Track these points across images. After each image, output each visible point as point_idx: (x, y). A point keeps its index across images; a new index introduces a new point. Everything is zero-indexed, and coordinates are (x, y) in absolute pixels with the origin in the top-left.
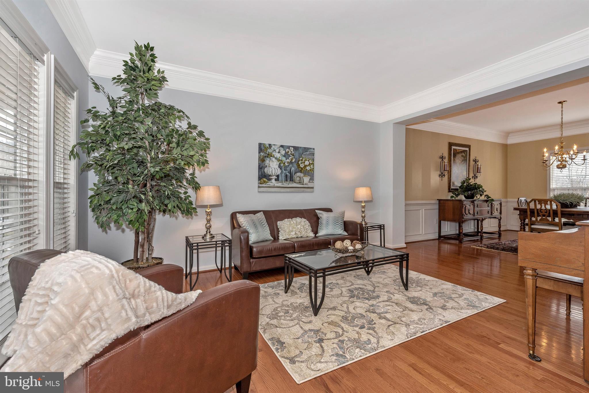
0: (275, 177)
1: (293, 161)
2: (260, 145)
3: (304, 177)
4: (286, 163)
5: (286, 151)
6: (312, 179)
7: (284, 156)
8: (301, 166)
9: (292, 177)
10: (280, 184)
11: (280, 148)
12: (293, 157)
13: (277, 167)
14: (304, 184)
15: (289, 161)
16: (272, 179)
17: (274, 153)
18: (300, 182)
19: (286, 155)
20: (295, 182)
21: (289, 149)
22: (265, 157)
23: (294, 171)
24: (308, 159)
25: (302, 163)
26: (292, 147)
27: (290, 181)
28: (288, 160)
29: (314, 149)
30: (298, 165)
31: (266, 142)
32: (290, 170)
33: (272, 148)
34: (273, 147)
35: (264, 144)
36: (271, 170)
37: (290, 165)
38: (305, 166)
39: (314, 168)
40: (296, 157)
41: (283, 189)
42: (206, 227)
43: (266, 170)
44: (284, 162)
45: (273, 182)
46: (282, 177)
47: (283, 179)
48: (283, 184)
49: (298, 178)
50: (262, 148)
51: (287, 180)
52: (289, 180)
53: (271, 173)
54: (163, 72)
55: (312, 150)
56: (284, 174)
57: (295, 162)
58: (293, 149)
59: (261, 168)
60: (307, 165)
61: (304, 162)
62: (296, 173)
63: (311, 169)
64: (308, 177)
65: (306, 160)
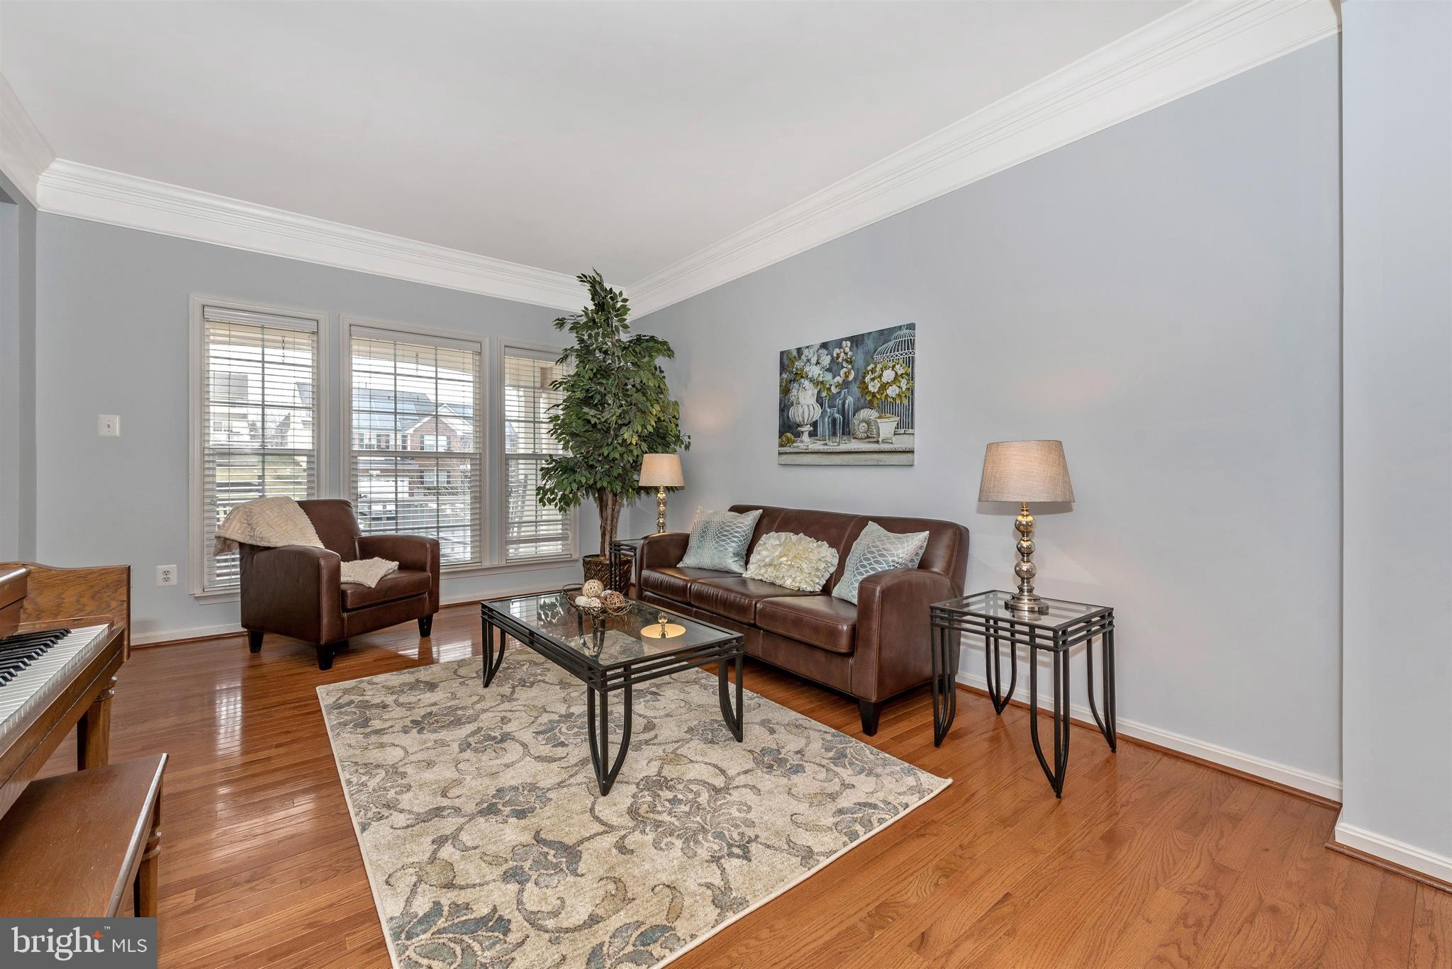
0: (808, 428)
1: (851, 378)
2: (784, 354)
3: (879, 421)
4: (833, 388)
5: (832, 356)
6: (906, 423)
7: (829, 370)
8: (871, 389)
9: (848, 424)
10: (818, 446)
11: (820, 351)
12: (850, 366)
13: (813, 401)
14: (880, 440)
15: (841, 381)
16: (802, 432)
17: (808, 368)
18: (868, 437)
19: (833, 368)
20: (854, 438)
21: (841, 348)
22: (791, 381)
23: (852, 407)
24: (891, 364)
25: (873, 380)
26: (847, 339)
27: (843, 434)
28: (838, 379)
29: (911, 327)
30: (864, 388)
31: (792, 346)
32: (844, 405)
33: (804, 357)
34: (806, 352)
35: (790, 352)
36: (800, 411)
37: (843, 393)
38: (884, 387)
39: (915, 388)
40: (856, 366)
41: (825, 456)
43: (791, 413)
44: (828, 386)
45: (806, 442)
46: (823, 425)
47: (827, 431)
48: (826, 444)
49: (864, 424)
50: (786, 361)
51: (834, 434)
52: (839, 432)
53: (801, 419)
55: (905, 331)
56: (829, 417)
57: (855, 379)
58: (849, 343)
59: (784, 407)
60: (888, 383)
61: (881, 376)
62: (857, 410)
63: (903, 393)
64: (892, 419)
65: (886, 368)
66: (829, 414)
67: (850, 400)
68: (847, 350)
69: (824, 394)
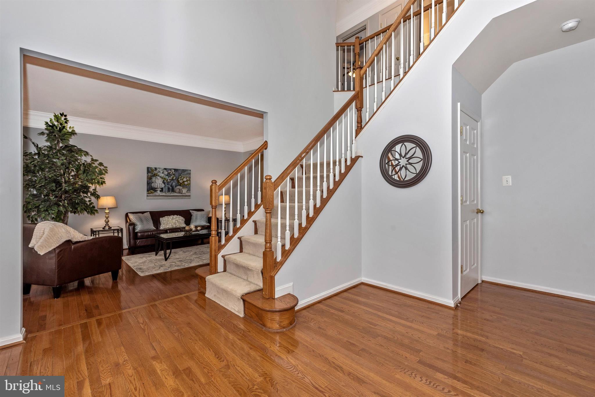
0: (160, 189)
1: (174, 178)
2: (148, 168)
3: (182, 189)
4: (168, 180)
5: (168, 172)
6: (189, 190)
7: (167, 175)
8: (180, 182)
9: (174, 189)
10: (164, 194)
11: (164, 170)
12: (174, 176)
13: (161, 182)
14: (183, 193)
15: (171, 179)
16: (157, 190)
17: (159, 174)
18: (179, 193)
19: (169, 175)
20: (175, 193)
21: (171, 171)
22: (152, 176)
24: (186, 177)
25: (181, 180)
26: (173, 169)
27: (172, 191)
28: (170, 178)
29: (190, 170)
30: (178, 181)
32: (172, 184)
33: (157, 170)
35: (151, 168)
36: (156, 185)
37: (172, 182)
38: (184, 182)
39: (191, 183)
40: (176, 176)
41: (166, 197)
42: (105, 222)
43: (153, 185)
44: (167, 179)
45: (159, 193)
46: (165, 189)
47: (167, 191)
48: (166, 194)
49: (178, 190)
50: (149, 170)
51: (169, 191)
52: (171, 191)
53: (156, 186)
54: (73, 127)
55: (189, 171)
56: (167, 187)
57: (175, 179)
58: (174, 170)
59: (149, 183)
61: (183, 179)
62: (176, 186)
63: (188, 184)
64: (185, 189)
65: (184, 178)
67: (174, 184)
68: (173, 172)
69: (165, 181)
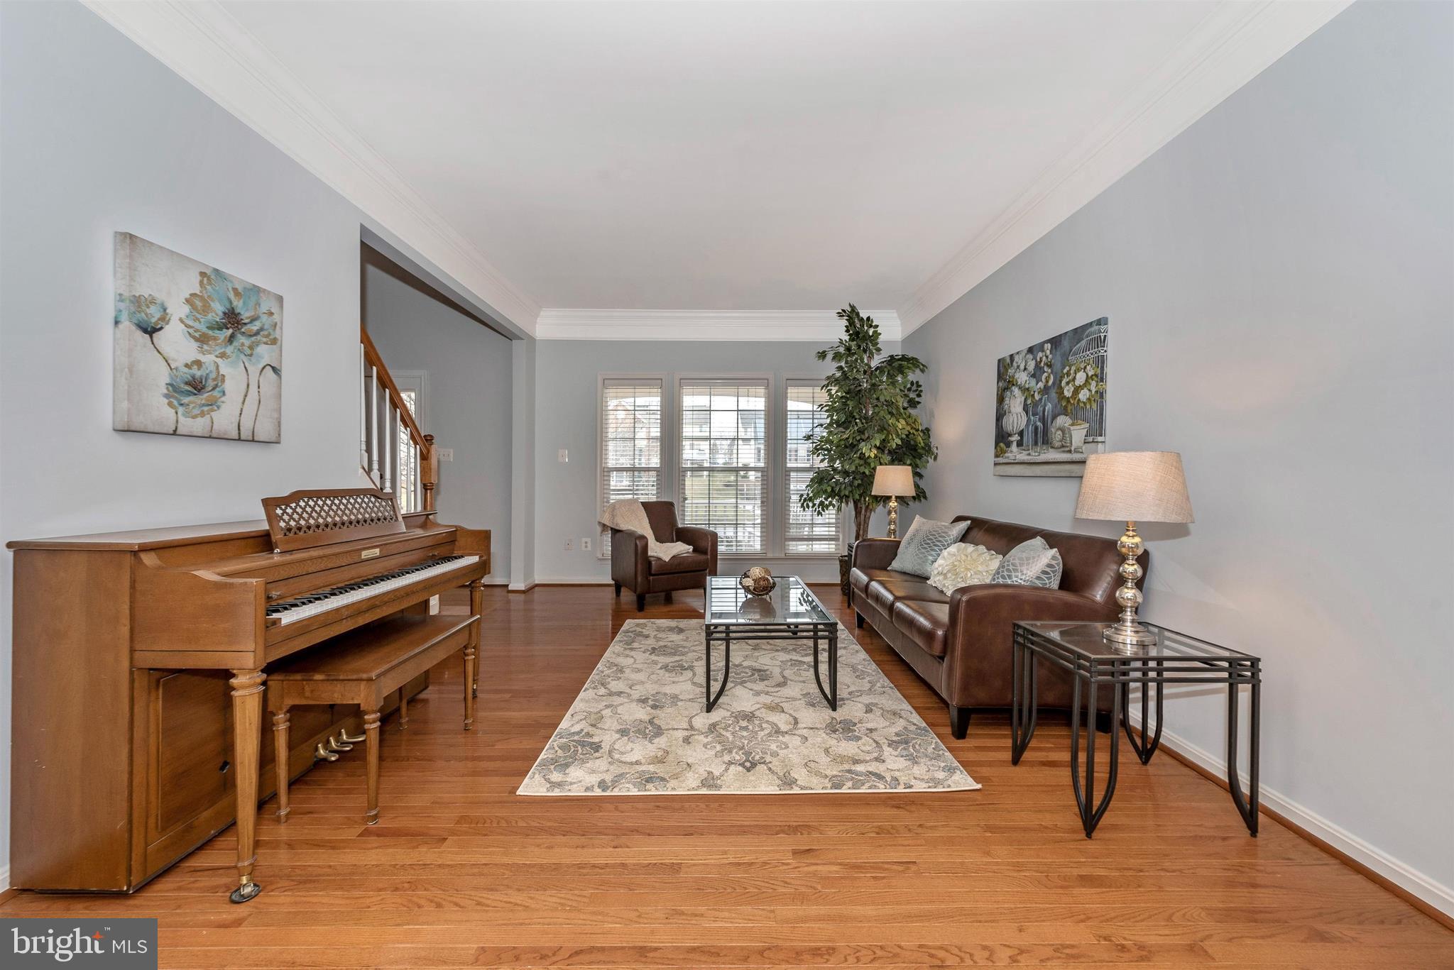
0: (1016, 438)
1: (1050, 383)
2: (999, 362)
3: (1072, 428)
4: (1036, 394)
6: (1093, 432)
7: (1034, 376)
8: (1066, 393)
9: (1047, 432)
10: (1024, 456)
11: (1028, 356)
12: (1050, 370)
13: (1021, 409)
14: (1073, 449)
15: (1042, 387)
16: (1012, 442)
17: (1018, 375)
18: (1063, 446)
19: (1037, 373)
20: (1052, 447)
21: (1043, 351)
22: (1004, 390)
23: (1050, 412)
24: (1082, 366)
25: (1068, 383)
26: (1047, 341)
27: (1043, 443)
28: (1040, 385)
29: (1104, 321)
30: (1061, 393)
31: (1005, 354)
32: (1044, 411)
33: (1015, 363)
34: (1016, 358)
35: (1005, 359)
36: (1010, 420)
37: (1044, 399)
38: (1077, 390)
40: (1055, 370)
41: (1028, 467)
43: (1004, 422)
44: (1032, 393)
45: (1015, 453)
46: (1027, 434)
47: (1031, 440)
48: (1029, 454)
49: (1060, 432)
50: (1003, 369)
51: (1036, 443)
52: (1040, 441)
53: (1011, 428)
55: (1098, 327)
56: (1032, 425)
57: (1054, 384)
58: (1050, 346)
59: (1000, 416)
60: (1080, 386)
61: (1074, 379)
62: (1054, 417)
63: (1092, 396)
64: (1083, 426)
65: (1078, 370)
66: (1032, 423)
67: (1049, 406)
69: (1029, 402)
